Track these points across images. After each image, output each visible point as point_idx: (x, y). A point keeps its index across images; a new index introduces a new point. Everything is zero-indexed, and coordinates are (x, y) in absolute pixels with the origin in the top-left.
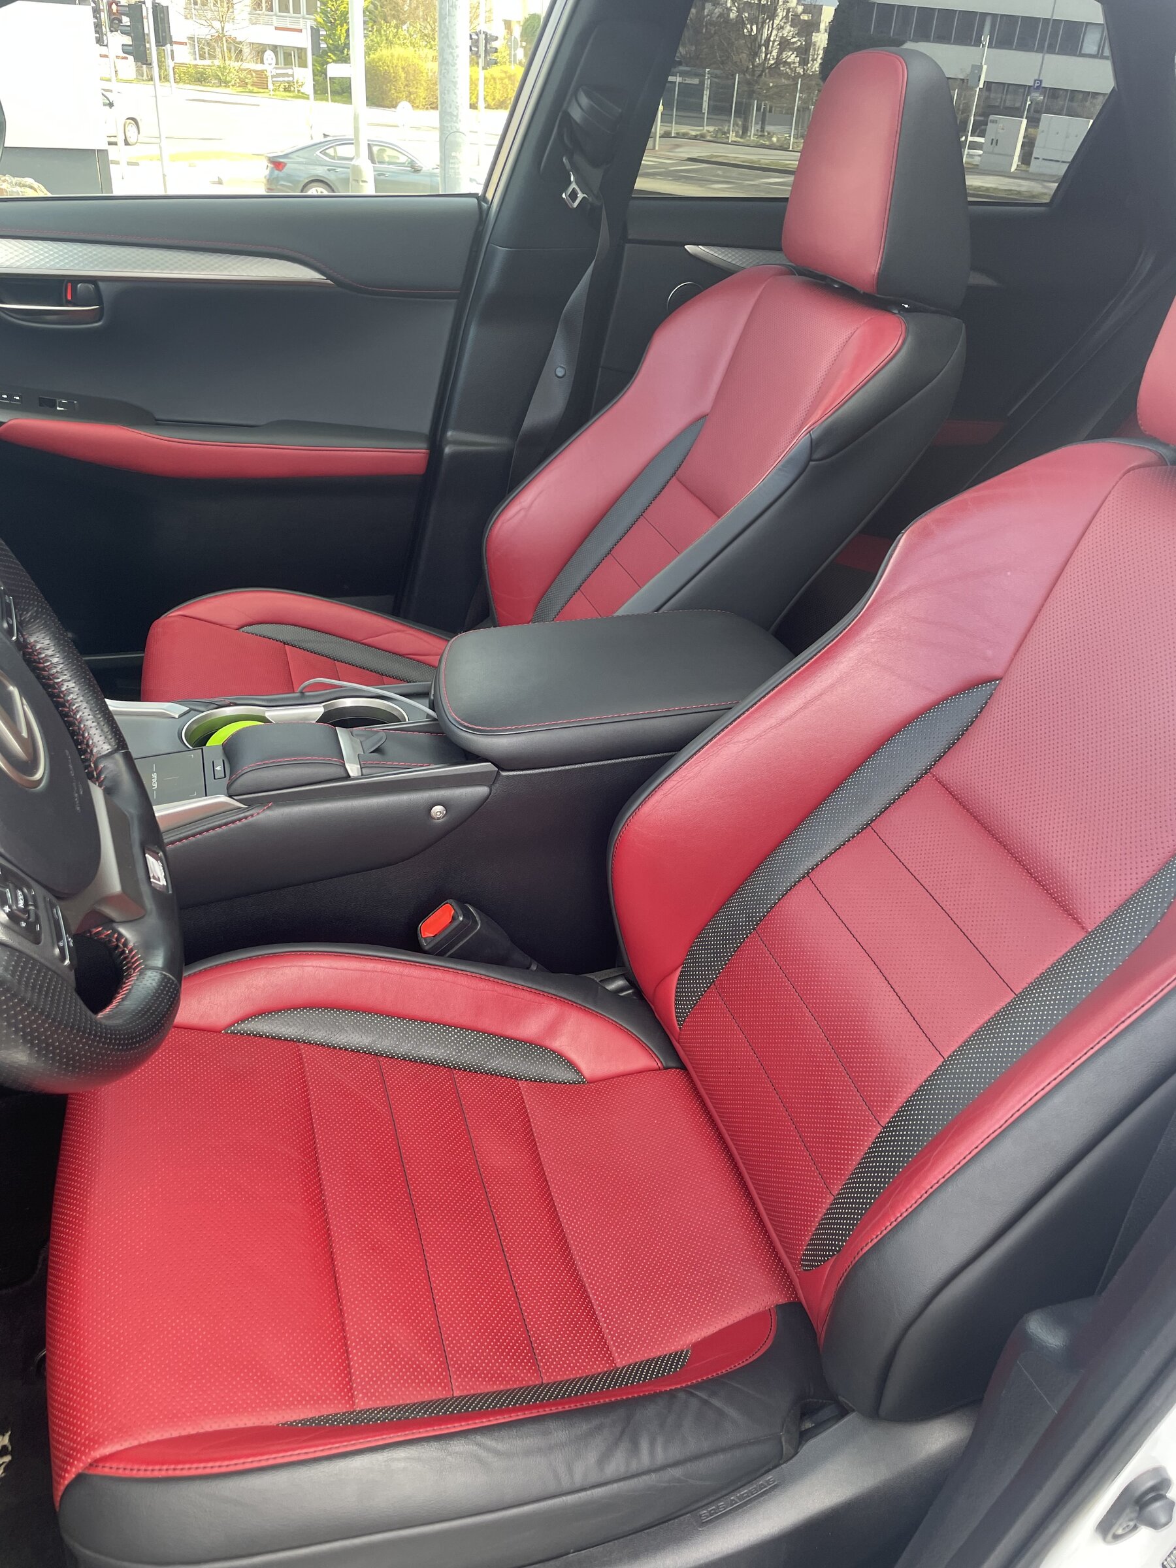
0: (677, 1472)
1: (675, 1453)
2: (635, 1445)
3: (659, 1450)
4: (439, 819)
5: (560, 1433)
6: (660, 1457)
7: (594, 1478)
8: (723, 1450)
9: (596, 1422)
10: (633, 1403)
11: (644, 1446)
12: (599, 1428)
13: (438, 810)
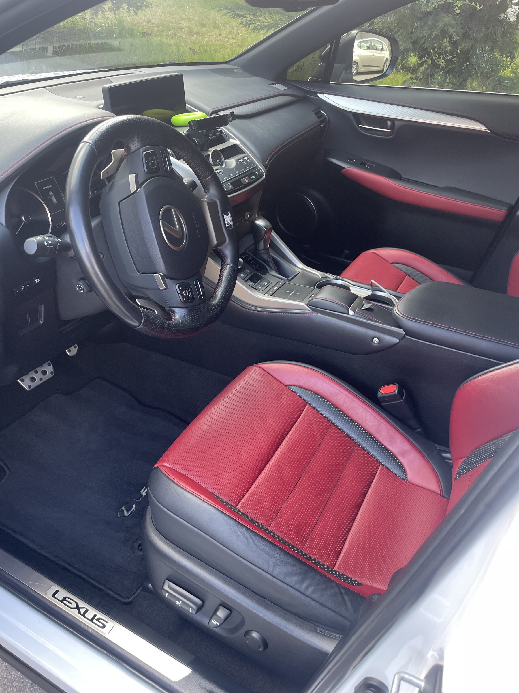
0: (313, 603)
1: (316, 596)
2: (302, 581)
3: (310, 590)
4: (375, 343)
5: (278, 554)
6: (309, 592)
7: (281, 577)
8: (335, 612)
9: (294, 563)
10: (311, 569)
11: (305, 584)
12: (294, 565)
13: (376, 340)
